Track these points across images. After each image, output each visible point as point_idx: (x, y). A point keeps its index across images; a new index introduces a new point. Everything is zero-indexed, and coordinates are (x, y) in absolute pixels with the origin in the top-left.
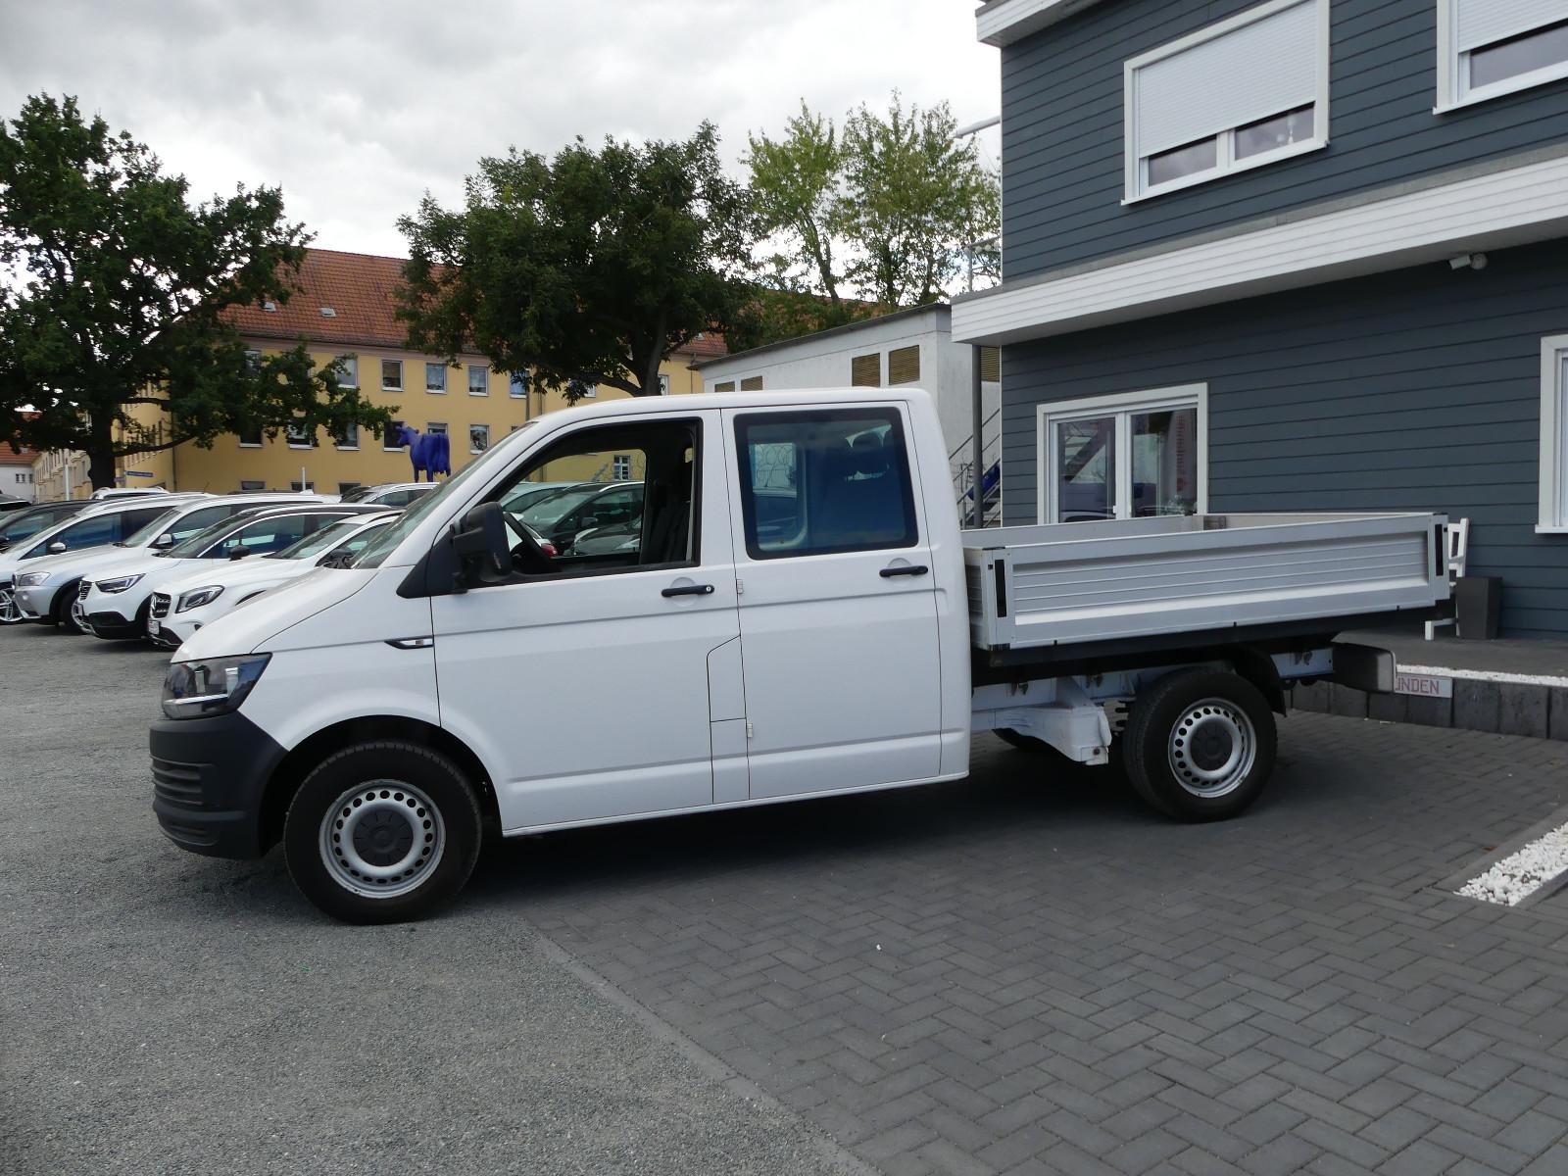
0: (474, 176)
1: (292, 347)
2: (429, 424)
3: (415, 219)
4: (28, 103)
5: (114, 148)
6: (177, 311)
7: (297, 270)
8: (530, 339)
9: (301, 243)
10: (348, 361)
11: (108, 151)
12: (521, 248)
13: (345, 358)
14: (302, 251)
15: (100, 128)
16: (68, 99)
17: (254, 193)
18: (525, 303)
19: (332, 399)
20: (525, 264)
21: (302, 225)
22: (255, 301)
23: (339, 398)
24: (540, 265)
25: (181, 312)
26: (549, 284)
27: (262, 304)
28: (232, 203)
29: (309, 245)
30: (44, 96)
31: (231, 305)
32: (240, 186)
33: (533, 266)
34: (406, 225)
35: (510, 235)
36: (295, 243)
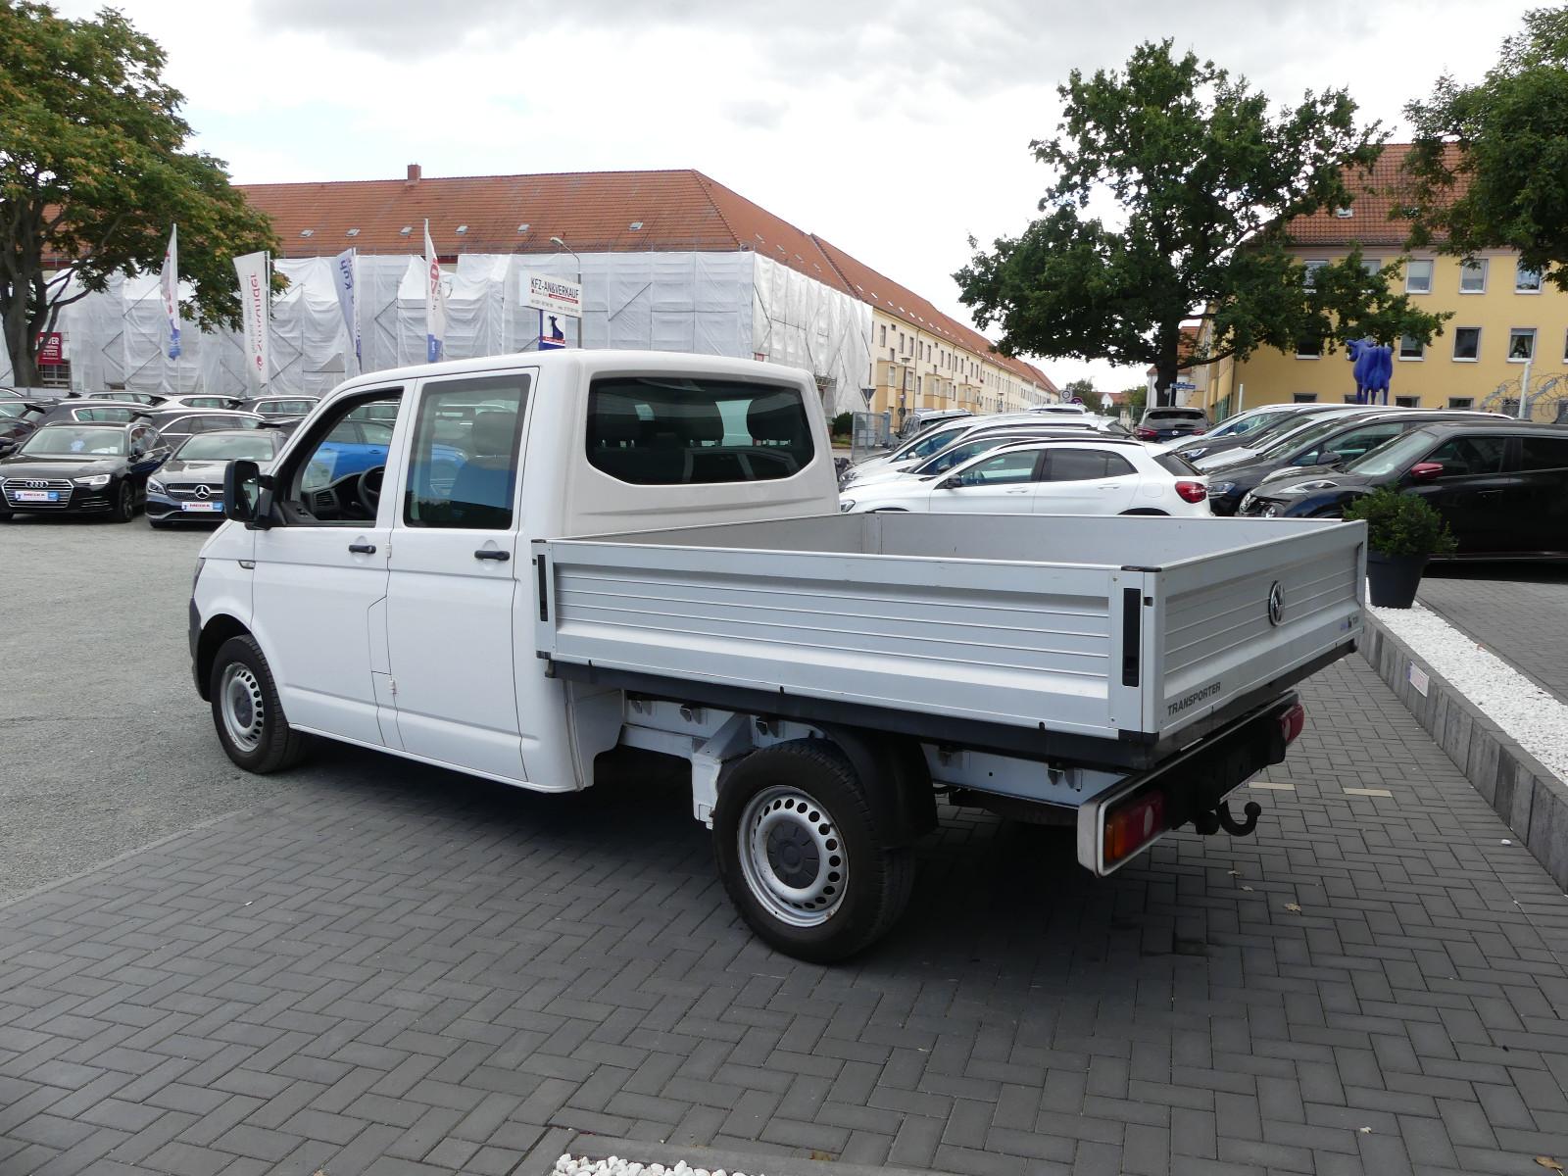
0: (1515, 35)
1: (1345, 255)
2: (1513, 330)
3: (1424, 103)
4: (1134, 53)
5: (1200, 79)
6: (1247, 226)
7: (1370, 172)
8: (1522, 227)
9: (1380, 141)
10: (1403, 265)
11: (1194, 83)
12: (1525, 118)
13: (1400, 262)
14: (1379, 147)
15: (1189, 65)
16: (1165, 42)
17: (1319, 99)
18: (1522, 184)
19: (1379, 307)
20: (1525, 137)
21: (1379, 122)
22: (1323, 209)
23: (1386, 305)
24: (1547, 133)
25: (1250, 228)
26: (1554, 158)
27: (1331, 212)
28: (1299, 112)
29: (1387, 141)
30: (1146, 44)
31: (1298, 216)
32: (1308, 93)
33: (1538, 138)
34: (1415, 110)
35: (1514, 104)
36: (1372, 140)
